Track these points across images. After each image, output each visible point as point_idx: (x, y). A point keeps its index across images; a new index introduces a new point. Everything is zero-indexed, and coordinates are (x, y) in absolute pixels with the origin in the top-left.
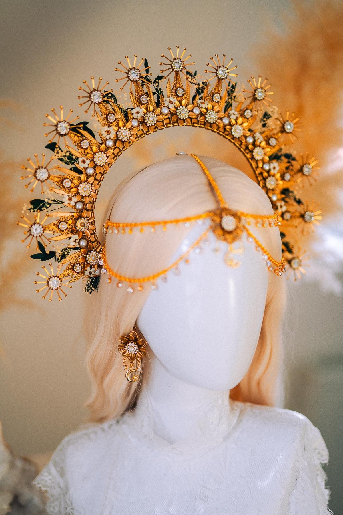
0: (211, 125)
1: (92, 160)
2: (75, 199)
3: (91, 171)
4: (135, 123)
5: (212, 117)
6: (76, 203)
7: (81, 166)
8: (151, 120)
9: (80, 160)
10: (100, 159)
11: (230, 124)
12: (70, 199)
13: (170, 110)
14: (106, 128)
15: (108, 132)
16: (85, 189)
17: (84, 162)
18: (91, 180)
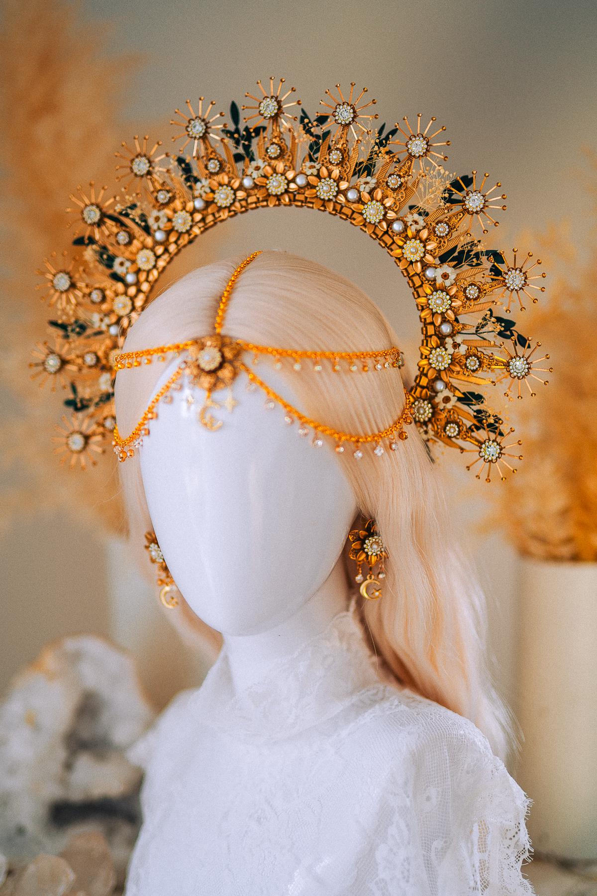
0: (324, 203)
1: (133, 262)
2: (107, 321)
3: (130, 278)
4: (199, 204)
5: (325, 190)
6: (109, 326)
7: (118, 269)
8: (223, 197)
9: (117, 261)
10: (145, 259)
11: (360, 201)
12: (102, 320)
13: (255, 181)
14: (155, 213)
15: (157, 219)
16: (121, 305)
17: (122, 264)
18: (132, 291)
